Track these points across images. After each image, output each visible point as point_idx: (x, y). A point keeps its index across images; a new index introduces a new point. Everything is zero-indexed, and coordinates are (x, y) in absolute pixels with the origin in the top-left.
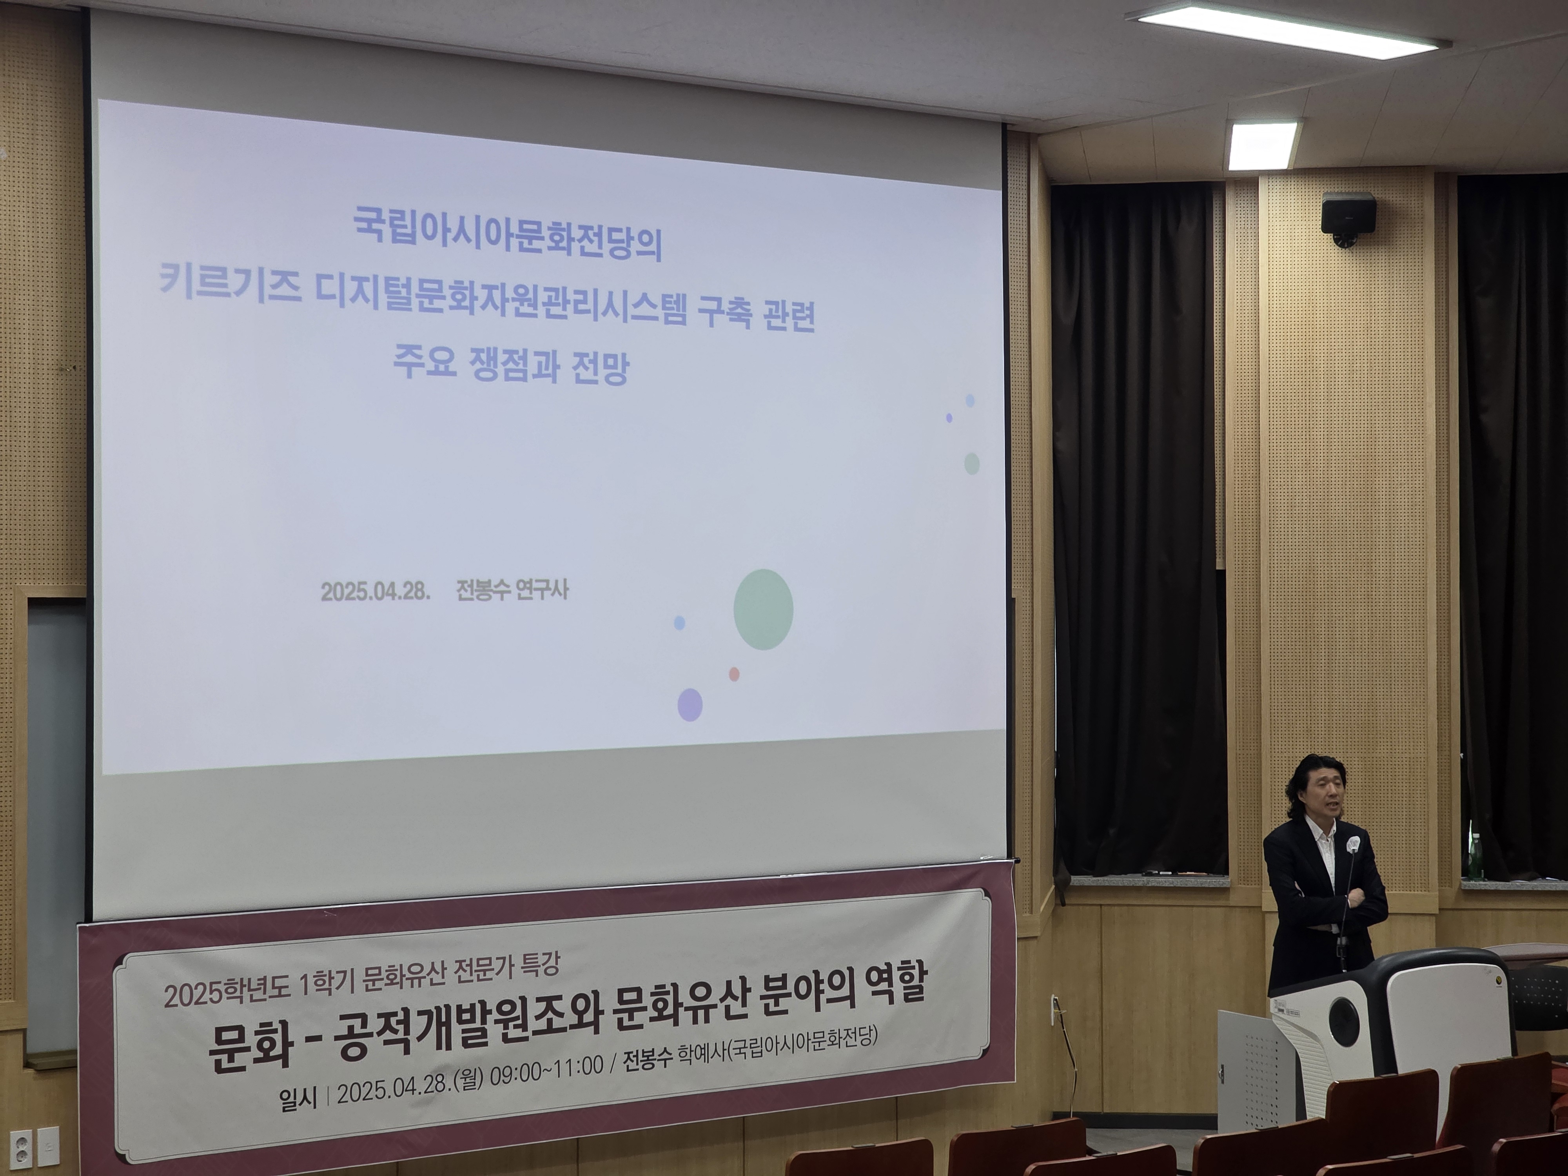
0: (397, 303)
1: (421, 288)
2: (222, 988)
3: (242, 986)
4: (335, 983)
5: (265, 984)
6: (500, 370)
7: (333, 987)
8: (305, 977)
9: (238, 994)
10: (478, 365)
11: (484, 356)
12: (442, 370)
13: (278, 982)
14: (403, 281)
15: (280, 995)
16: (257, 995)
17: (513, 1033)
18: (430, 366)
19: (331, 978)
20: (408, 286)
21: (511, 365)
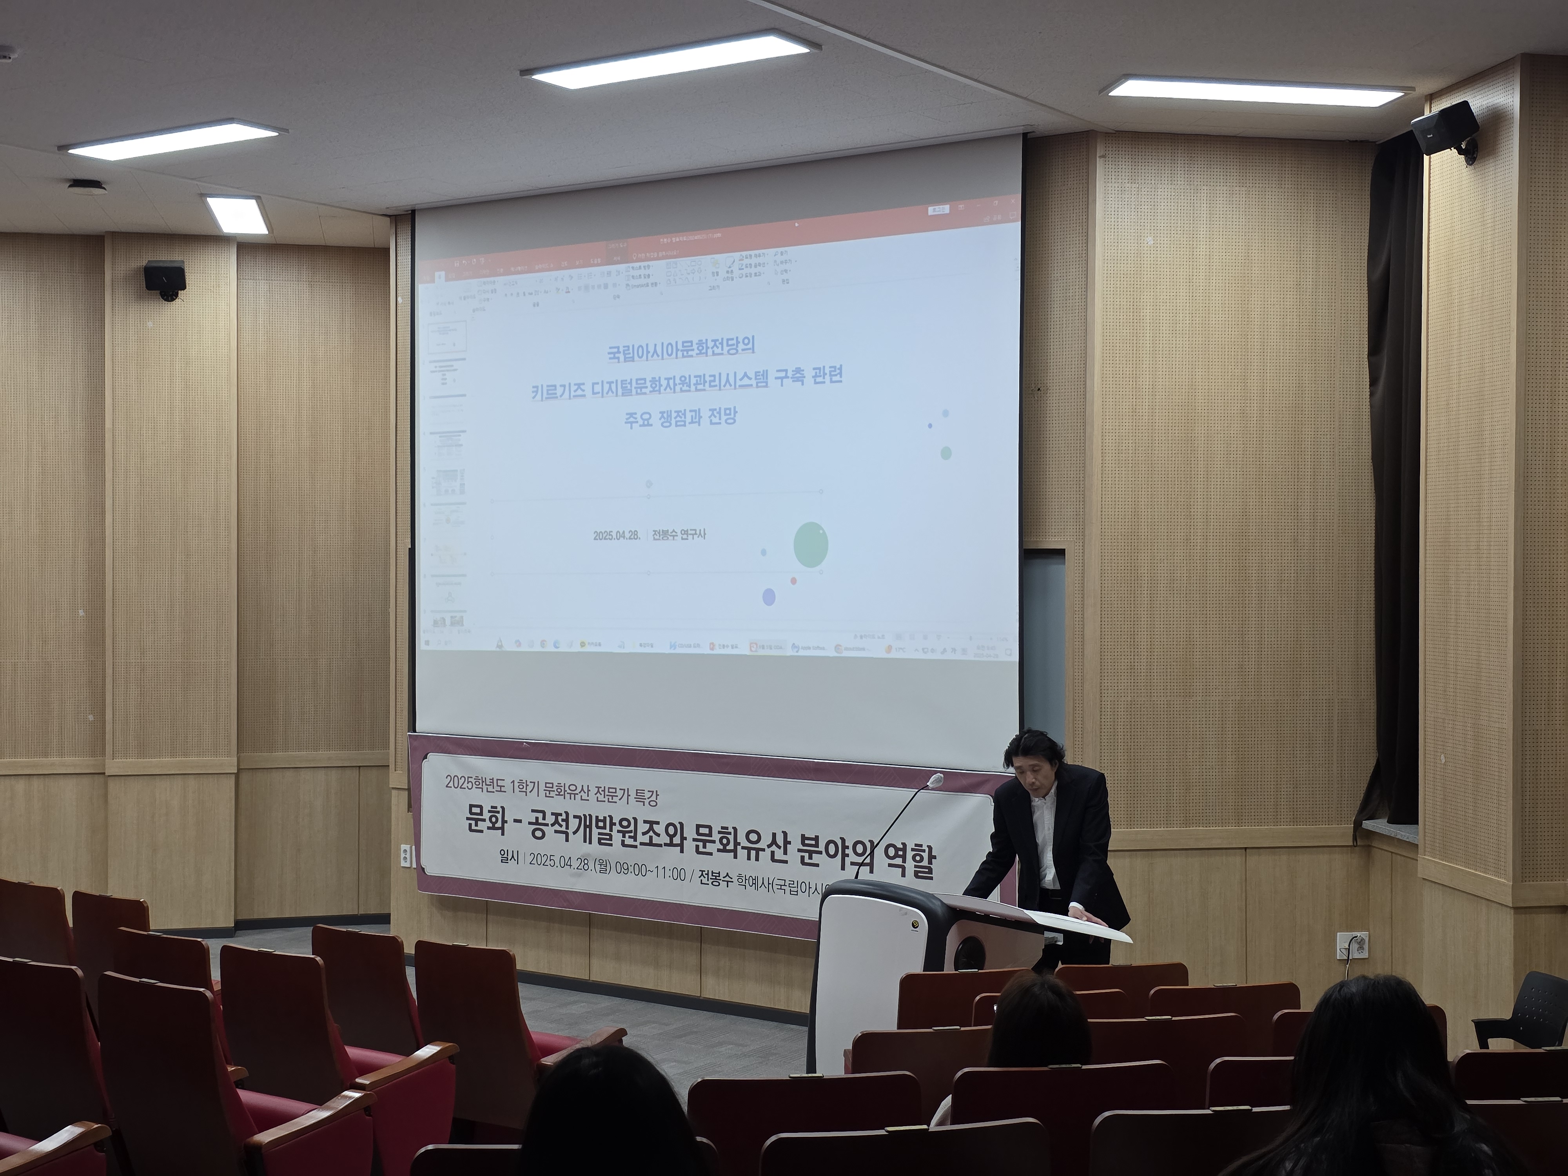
0: (627, 392)
1: (637, 383)
2: (474, 781)
3: (483, 782)
4: (529, 789)
5: (493, 782)
6: (673, 422)
7: (528, 791)
8: (513, 782)
9: (480, 786)
11: (665, 415)
12: (646, 424)
13: (500, 783)
14: (629, 381)
15: (501, 791)
16: (490, 788)
17: (627, 841)
18: (641, 423)
19: (527, 785)
20: (631, 383)
21: (679, 419)
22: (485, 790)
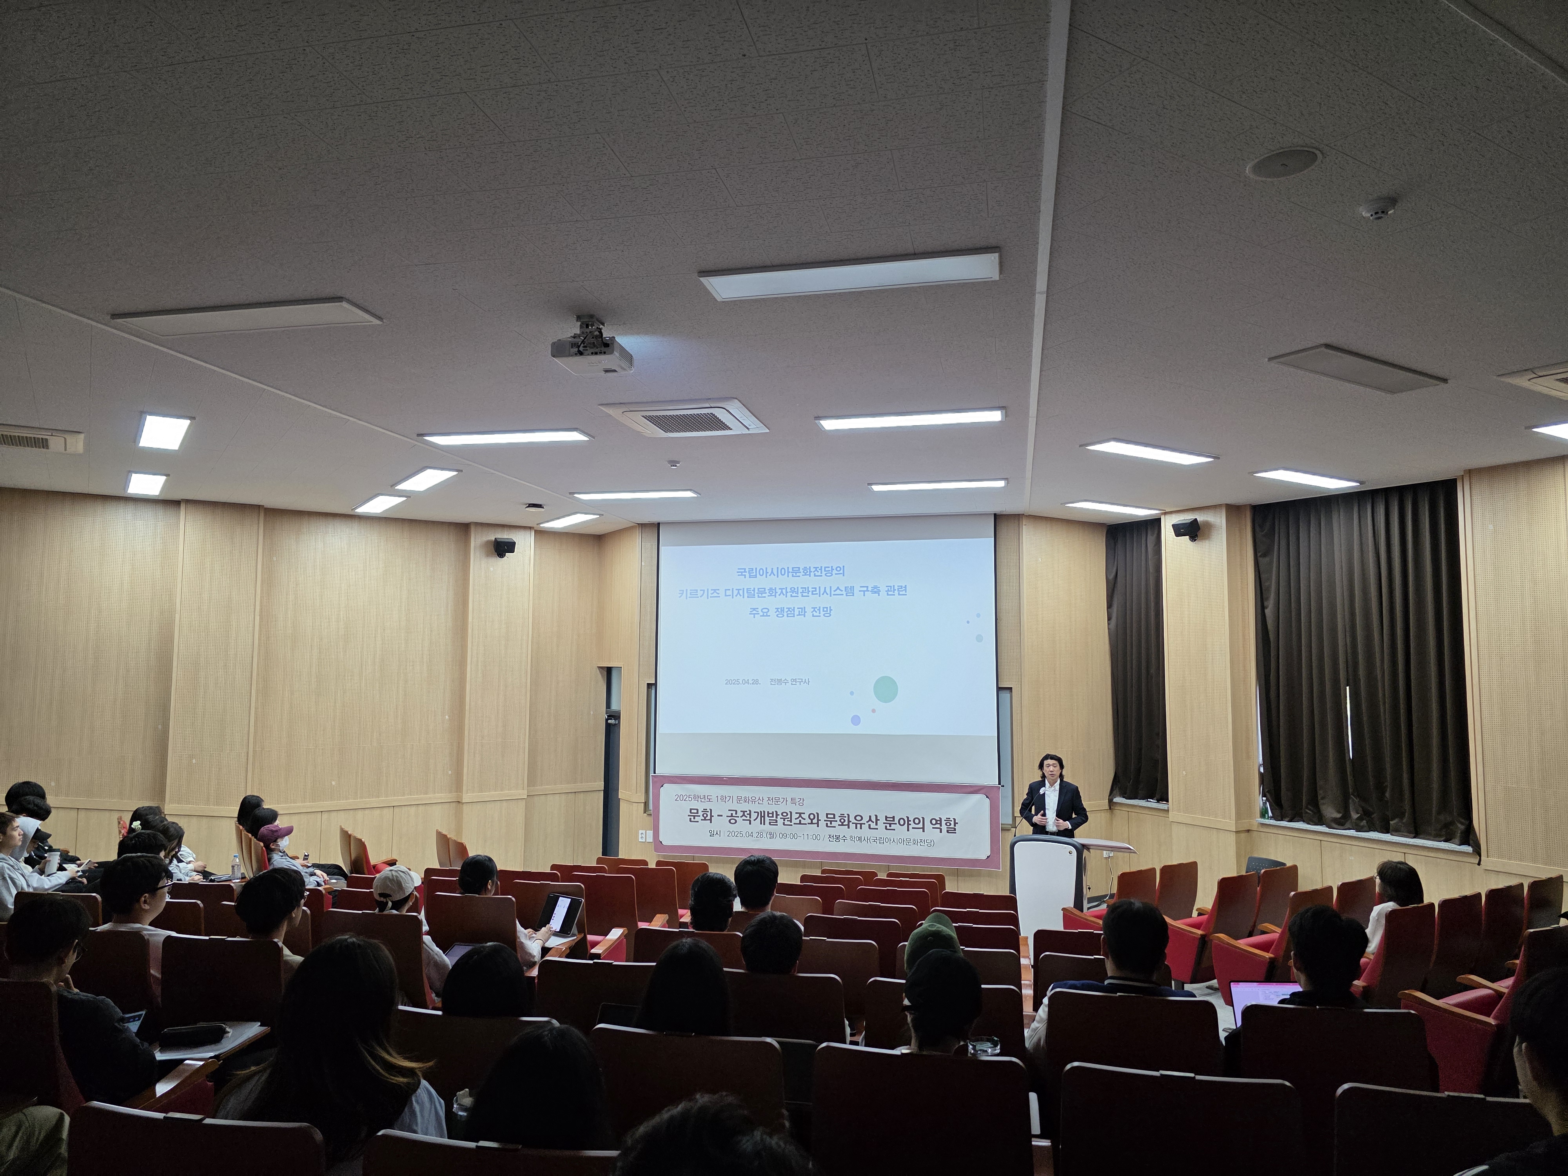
0: (751, 596)
1: (758, 591)
3: (698, 797)
4: (727, 800)
5: (705, 797)
6: (785, 614)
7: (726, 801)
9: (696, 799)
10: (778, 613)
11: (779, 610)
12: (766, 615)
13: (709, 797)
14: (753, 589)
15: (710, 801)
16: (703, 800)
17: (786, 823)
18: (762, 614)
19: (726, 798)
20: (754, 590)
21: (789, 612)
22: (699, 801)
